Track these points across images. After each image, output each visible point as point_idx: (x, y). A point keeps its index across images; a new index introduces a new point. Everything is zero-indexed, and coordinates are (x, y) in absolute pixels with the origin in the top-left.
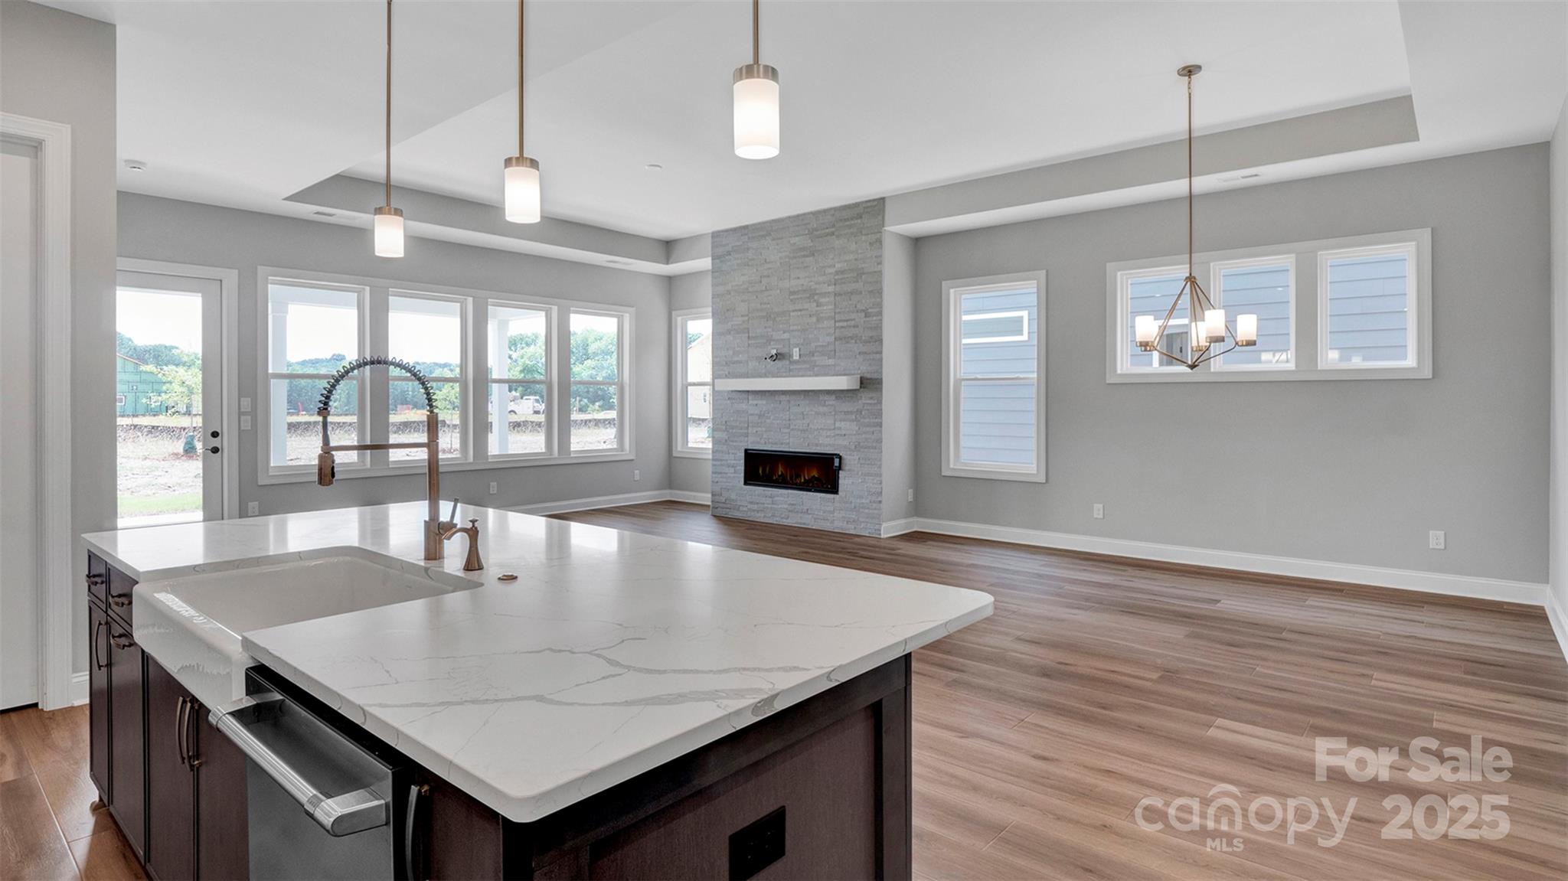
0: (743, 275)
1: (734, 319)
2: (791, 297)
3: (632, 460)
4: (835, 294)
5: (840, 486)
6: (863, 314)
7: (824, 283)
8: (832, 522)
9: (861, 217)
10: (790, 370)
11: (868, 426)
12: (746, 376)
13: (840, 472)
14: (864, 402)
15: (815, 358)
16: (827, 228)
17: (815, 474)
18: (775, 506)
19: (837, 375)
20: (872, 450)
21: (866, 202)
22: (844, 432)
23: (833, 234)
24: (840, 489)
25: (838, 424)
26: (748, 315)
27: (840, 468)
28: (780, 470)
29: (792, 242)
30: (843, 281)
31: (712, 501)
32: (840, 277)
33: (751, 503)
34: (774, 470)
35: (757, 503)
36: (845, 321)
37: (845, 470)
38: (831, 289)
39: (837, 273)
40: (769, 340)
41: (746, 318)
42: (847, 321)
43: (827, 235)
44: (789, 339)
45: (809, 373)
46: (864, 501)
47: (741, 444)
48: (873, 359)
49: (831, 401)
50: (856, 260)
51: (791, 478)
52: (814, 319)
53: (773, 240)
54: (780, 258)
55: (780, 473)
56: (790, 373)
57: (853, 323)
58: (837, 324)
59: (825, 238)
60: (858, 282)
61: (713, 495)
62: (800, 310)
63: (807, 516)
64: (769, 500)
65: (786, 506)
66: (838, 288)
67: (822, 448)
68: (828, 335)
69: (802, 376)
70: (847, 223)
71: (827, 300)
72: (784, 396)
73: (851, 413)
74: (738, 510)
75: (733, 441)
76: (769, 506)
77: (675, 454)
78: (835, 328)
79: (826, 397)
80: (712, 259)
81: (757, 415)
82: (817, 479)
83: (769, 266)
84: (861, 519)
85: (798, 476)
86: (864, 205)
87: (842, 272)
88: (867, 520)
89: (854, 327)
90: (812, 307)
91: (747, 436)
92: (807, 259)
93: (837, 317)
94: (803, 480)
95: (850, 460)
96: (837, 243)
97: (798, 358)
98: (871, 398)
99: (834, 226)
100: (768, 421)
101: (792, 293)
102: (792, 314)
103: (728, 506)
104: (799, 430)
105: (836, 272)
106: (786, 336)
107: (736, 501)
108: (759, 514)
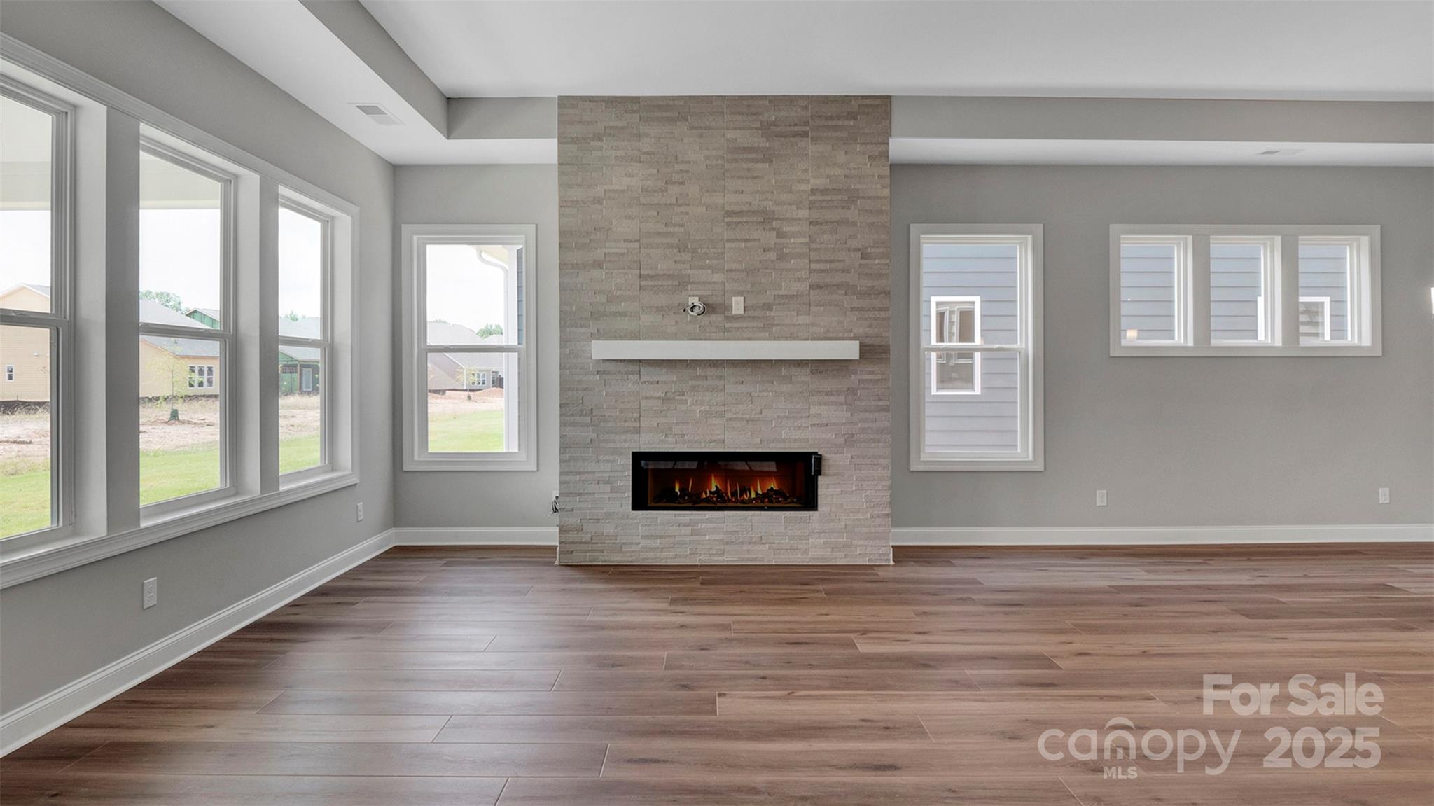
0: (630, 175)
1: (607, 245)
2: (726, 220)
3: (355, 485)
4: (811, 223)
5: (819, 497)
6: (858, 255)
7: (791, 204)
8: (806, 552)
9: (855, 119)
10: (726, 330)
11: (866, 411)
12: (635, 336)
13: (820, 478)
14: (861, 377)
15: (773, 314)
16: (796, 125)
17: (773, 485)
18: (696, 538)
19: (813, 339)
20: (873, 445)
21: (863, 97)
22: (825, 421)
23: (805, 134)
24: (820, 502)
25: (813, 411)
26: (639, 241)
27: (819, 472)
28: (714, 485)
29: (729, 136)
30: (824, 204)
31: (560, 543)
32: (820, 198)
33: (647, 537)
34: (702, 483)
35: (661, 537)
36: (826, 261)
37: (828, 475)
38: (803, 213)
39: (813, 192)
40: (683, 283)
41: (636, 245)
42: (831, 262)
43: (796, 134)
44: (723, 283)
45: (761, 335)
46: (860, 516)
47: (626, 445)
48: (875, 319)
49: (803, 376)
50: (846, 176)
51: (734, 494)
52: (772, 256)
53: (691, 128)
54: (707, 158)
55: (714, 489)
56: (725, 334)
57: (840, 266)
58: (814, 266)
59: (792, 139)
60: (849, 208)
61: (561, 531)
62: (746, 241)
63: (761, 547)
64: (688, 530)
65: (721, 536)
66: (815, 214)
67: (788, 445)
68: (799, 280)
69: (749, 339)
70: (830, 123)
71: (794, 229)
72: (713, 369)
73: (839, 392)
74: (620, 551)
75: (605, 441)
76: (687, 539)
77: (407, 466)
78: (811, 271)
79: (794, 371)
80: (559, 143)
81: (659, 398)
82: (776, 492)
83: (682, 167)
84: (856, 542)
85: (744, 490)
86: (860, 102)
87: (825, 191)
88: (866, 543)
89: (843, 271)
90: (770, 238)
91: (639, 432)
92: (760, 166)
93: (814, 256)
94: (753, 495)
95: (833, 461)
96: (813, 149)
97: (741, 312)
98: (872, 373)
99: (806, 123)
100: (684, 407)
101: (729, 214)
102: (728, 245)
103: (596, 547)
104: (742, 419)
105: (812, 190)
106: (718, 277)
107: (615, 537)
108: (665, 554)
